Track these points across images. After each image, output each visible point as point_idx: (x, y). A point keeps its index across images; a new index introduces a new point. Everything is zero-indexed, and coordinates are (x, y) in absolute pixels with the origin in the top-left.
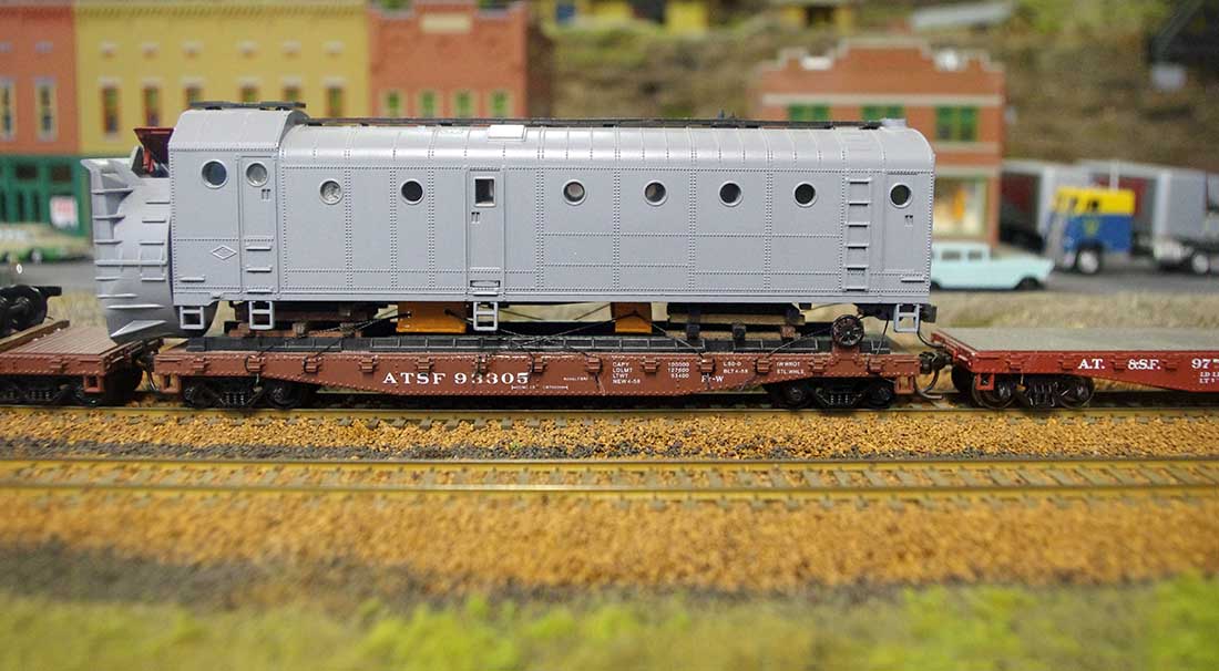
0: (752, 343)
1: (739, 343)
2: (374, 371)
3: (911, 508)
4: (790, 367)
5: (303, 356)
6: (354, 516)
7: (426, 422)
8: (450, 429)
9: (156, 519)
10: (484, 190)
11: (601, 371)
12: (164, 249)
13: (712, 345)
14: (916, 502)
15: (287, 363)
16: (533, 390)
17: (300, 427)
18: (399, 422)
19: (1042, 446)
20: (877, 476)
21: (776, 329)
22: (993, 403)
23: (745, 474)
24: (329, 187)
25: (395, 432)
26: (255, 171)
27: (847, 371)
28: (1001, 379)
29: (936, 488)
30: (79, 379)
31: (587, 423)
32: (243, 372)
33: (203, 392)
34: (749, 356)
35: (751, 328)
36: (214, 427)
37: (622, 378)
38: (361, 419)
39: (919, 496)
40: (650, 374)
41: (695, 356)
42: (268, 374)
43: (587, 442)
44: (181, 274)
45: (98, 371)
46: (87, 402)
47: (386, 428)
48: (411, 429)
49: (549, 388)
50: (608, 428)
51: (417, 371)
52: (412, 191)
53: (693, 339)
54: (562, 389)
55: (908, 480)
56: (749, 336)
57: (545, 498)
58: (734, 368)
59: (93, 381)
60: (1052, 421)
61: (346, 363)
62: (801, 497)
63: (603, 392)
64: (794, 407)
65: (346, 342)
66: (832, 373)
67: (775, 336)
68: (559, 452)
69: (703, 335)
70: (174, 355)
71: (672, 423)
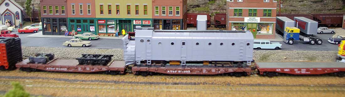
0: (225, 66)
1: (223, 66)
2: (167, 70)
3: (246, 94)
4: (231, 70)
5: (155, 68)
6: (169, 95)
7: (174, 78)
8: (178, 79)
9: (141, 95)
10: (184, 44)
11: (201, 71)
12: (134, 52)
13: (219, 67)
14: (247, 93)
15: (153, 69)
16: (191, 73)
17: (154, 79)
18: (170, 78)
19: (270, 83)
20: (243, 89)
21: (229, 64)
22: (263, 76)
23: (223, 88)
24: (160, 43)
25: (169, 80)
26: (149, 41)
27: (240, 71)
28: (264, 72)
29: (251, 91)
30: (120, 71)
31: (199, 78)
32: (146, 70)
33: (139, 73)
34: (224, 68)
35: (224, 64)
36: (141, 79)
37: (204, 71)
38: (163, 77)
39: (248, 92)
40: (209, 71)
41: (216, 68)
42: (150, 71)
43: (199, 82)
44: (137, 56)
45: (123, 70)
46: (121, 74)
47: (168, 79)
48: (172, 79)
49: (193, 73)
50: (202, 79)
51: (173, 70)
52: (172, 44)
53: (216, 66)
54: (195, 73)
55: (247, 89)
56: (224, 65)
57: (195, 92)
58: (222, 70)
59: (122, 71)
60: (272, 78)
61: (162, 69)
62: (231, 92)
63: (201, 74)
64: (231, 76)
65: (161, 66)
66: (237, 71)
67: (228, 65)
68: (195, 84)
69: (217, 65)
70: (135, 68)
71: (212, 78)
